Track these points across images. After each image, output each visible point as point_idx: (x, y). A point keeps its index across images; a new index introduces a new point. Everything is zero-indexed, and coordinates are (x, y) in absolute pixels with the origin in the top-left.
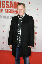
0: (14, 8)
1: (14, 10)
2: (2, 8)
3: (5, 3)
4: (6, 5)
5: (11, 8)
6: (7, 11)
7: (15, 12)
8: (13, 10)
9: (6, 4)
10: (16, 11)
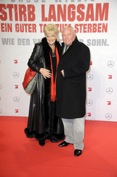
0: (97, 20)
1: (96, 25)
2: (68, 22)
3: (76, 10)
4: (77, 14)
5: (90, 19)
6: (79, 27)
7: (99, 28)
8: (94, 25)
9: (79, 11)
10: (101, 26)
